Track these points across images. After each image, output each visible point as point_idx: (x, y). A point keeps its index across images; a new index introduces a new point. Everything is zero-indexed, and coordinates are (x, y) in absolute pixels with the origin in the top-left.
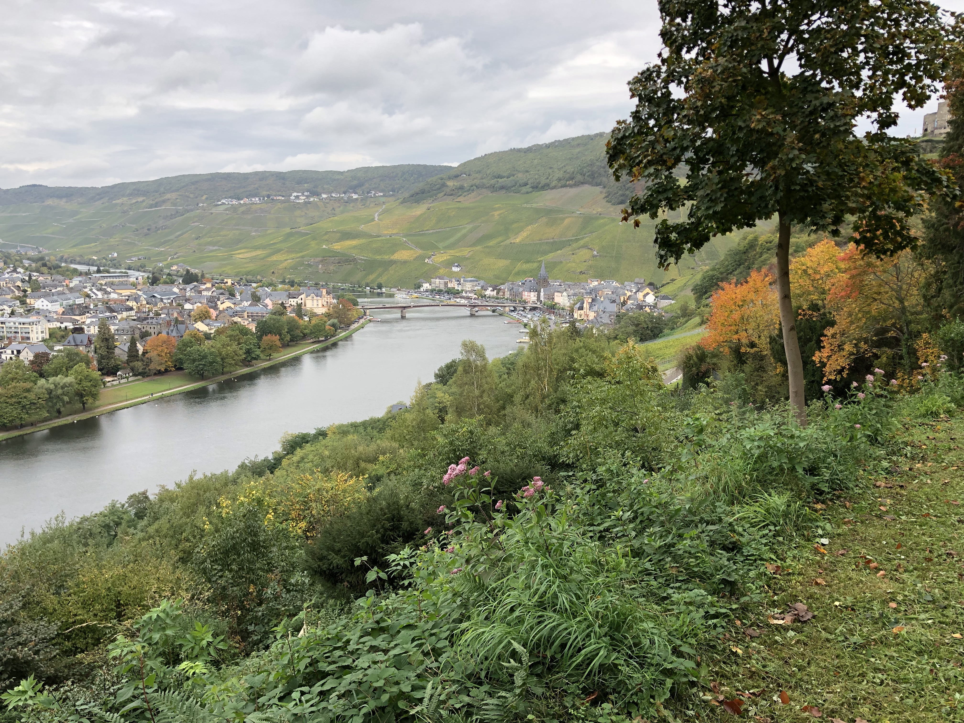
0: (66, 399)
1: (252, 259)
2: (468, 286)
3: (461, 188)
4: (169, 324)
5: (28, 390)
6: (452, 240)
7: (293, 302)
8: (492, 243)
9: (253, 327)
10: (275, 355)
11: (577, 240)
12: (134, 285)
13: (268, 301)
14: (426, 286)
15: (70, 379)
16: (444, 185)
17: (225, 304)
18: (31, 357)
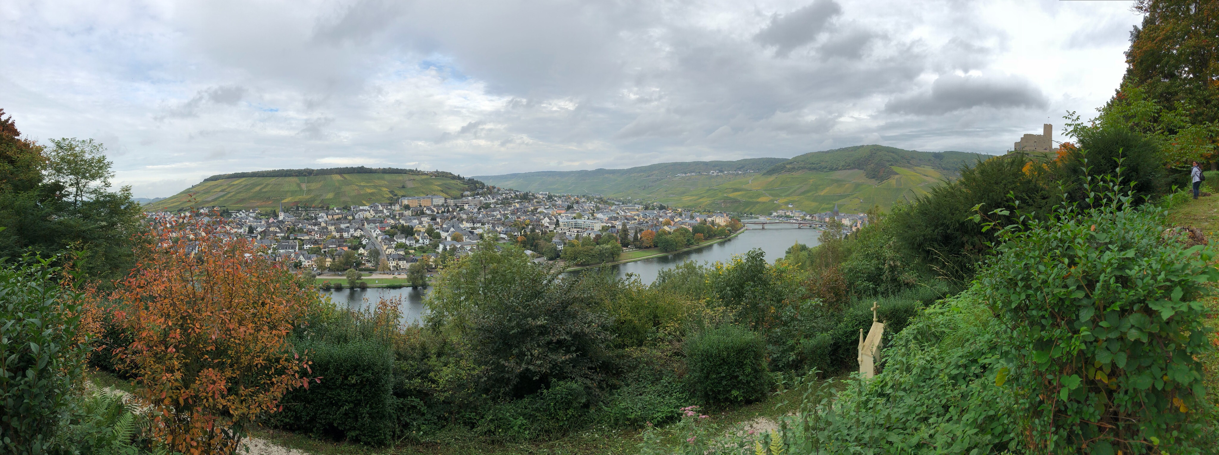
0: (607, 255)
1: (690, 201)
2: (797, 214)
3: (794, 168)
4: (652, 226)
5: (592, 250)
6: (788, 193)
7: (710, 219)
8: (809, 194)
9: (691, 229)
10: (700, 243)
11: (852, 195)
12: (638, 210)
13: (698, 219)
14: (775, 214)
15: (609, 246)
16: (785, 167)
17: (677, 219)
18: (594, 236)
